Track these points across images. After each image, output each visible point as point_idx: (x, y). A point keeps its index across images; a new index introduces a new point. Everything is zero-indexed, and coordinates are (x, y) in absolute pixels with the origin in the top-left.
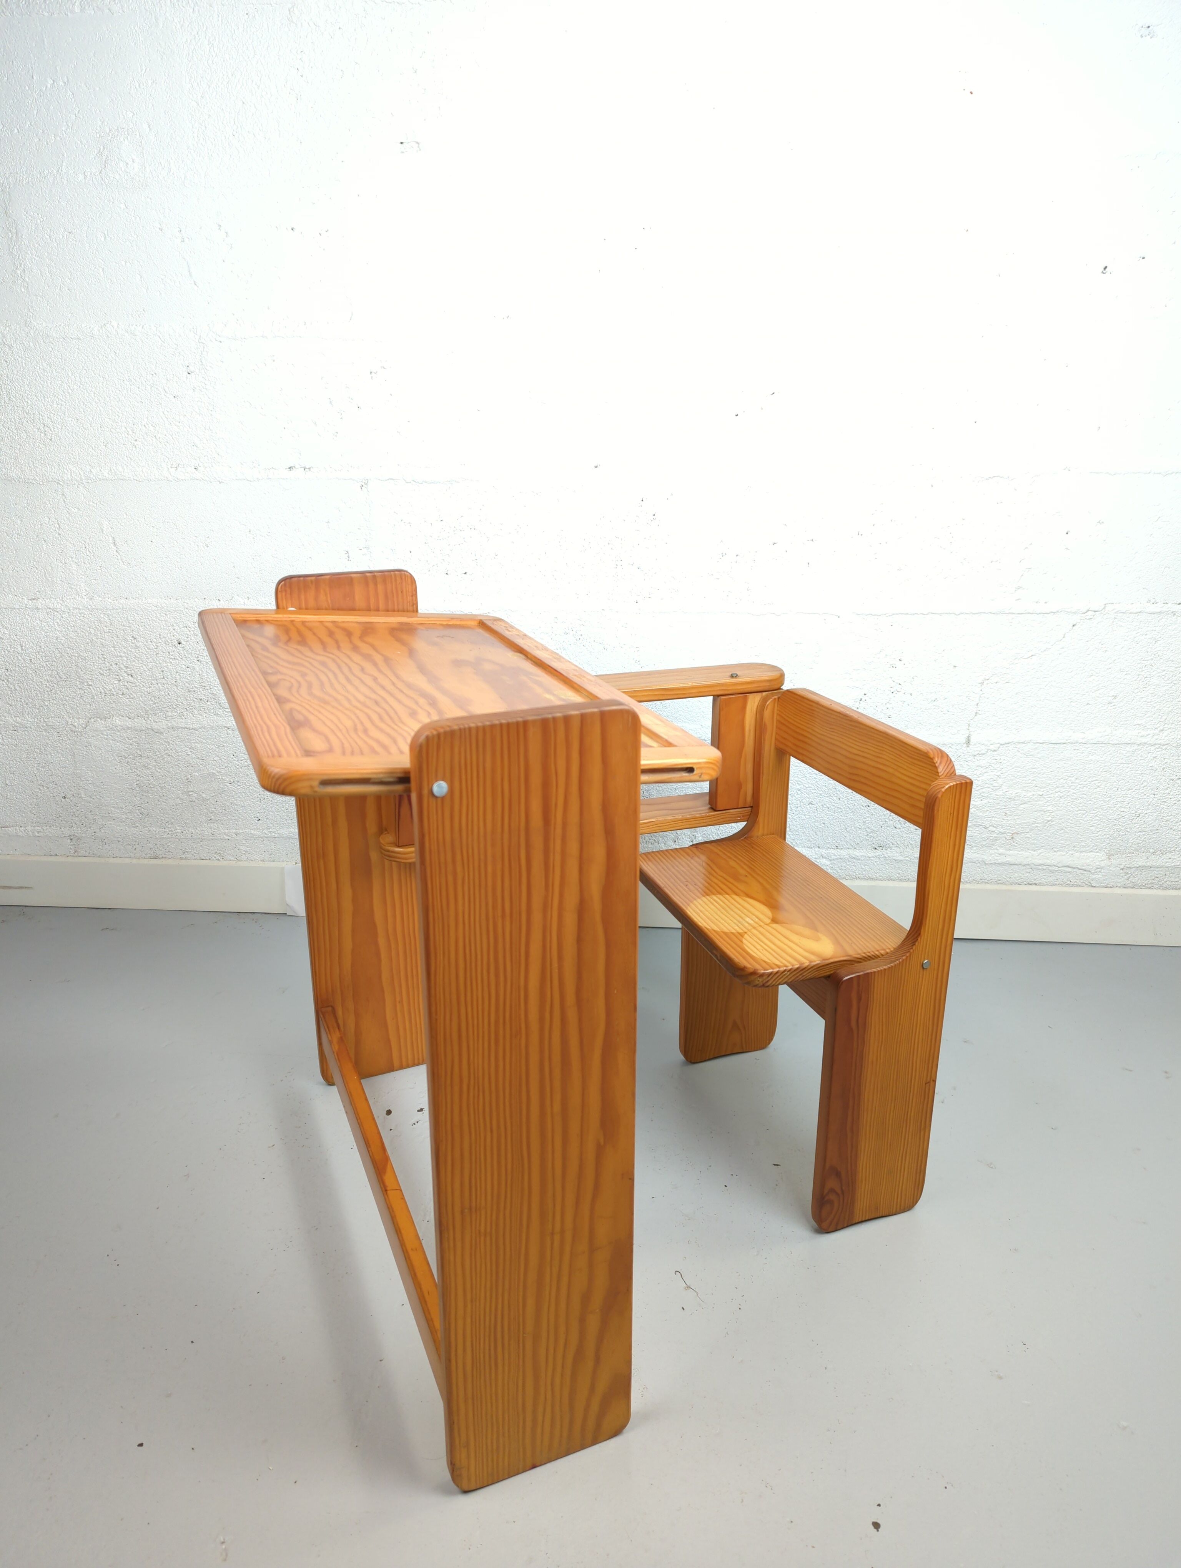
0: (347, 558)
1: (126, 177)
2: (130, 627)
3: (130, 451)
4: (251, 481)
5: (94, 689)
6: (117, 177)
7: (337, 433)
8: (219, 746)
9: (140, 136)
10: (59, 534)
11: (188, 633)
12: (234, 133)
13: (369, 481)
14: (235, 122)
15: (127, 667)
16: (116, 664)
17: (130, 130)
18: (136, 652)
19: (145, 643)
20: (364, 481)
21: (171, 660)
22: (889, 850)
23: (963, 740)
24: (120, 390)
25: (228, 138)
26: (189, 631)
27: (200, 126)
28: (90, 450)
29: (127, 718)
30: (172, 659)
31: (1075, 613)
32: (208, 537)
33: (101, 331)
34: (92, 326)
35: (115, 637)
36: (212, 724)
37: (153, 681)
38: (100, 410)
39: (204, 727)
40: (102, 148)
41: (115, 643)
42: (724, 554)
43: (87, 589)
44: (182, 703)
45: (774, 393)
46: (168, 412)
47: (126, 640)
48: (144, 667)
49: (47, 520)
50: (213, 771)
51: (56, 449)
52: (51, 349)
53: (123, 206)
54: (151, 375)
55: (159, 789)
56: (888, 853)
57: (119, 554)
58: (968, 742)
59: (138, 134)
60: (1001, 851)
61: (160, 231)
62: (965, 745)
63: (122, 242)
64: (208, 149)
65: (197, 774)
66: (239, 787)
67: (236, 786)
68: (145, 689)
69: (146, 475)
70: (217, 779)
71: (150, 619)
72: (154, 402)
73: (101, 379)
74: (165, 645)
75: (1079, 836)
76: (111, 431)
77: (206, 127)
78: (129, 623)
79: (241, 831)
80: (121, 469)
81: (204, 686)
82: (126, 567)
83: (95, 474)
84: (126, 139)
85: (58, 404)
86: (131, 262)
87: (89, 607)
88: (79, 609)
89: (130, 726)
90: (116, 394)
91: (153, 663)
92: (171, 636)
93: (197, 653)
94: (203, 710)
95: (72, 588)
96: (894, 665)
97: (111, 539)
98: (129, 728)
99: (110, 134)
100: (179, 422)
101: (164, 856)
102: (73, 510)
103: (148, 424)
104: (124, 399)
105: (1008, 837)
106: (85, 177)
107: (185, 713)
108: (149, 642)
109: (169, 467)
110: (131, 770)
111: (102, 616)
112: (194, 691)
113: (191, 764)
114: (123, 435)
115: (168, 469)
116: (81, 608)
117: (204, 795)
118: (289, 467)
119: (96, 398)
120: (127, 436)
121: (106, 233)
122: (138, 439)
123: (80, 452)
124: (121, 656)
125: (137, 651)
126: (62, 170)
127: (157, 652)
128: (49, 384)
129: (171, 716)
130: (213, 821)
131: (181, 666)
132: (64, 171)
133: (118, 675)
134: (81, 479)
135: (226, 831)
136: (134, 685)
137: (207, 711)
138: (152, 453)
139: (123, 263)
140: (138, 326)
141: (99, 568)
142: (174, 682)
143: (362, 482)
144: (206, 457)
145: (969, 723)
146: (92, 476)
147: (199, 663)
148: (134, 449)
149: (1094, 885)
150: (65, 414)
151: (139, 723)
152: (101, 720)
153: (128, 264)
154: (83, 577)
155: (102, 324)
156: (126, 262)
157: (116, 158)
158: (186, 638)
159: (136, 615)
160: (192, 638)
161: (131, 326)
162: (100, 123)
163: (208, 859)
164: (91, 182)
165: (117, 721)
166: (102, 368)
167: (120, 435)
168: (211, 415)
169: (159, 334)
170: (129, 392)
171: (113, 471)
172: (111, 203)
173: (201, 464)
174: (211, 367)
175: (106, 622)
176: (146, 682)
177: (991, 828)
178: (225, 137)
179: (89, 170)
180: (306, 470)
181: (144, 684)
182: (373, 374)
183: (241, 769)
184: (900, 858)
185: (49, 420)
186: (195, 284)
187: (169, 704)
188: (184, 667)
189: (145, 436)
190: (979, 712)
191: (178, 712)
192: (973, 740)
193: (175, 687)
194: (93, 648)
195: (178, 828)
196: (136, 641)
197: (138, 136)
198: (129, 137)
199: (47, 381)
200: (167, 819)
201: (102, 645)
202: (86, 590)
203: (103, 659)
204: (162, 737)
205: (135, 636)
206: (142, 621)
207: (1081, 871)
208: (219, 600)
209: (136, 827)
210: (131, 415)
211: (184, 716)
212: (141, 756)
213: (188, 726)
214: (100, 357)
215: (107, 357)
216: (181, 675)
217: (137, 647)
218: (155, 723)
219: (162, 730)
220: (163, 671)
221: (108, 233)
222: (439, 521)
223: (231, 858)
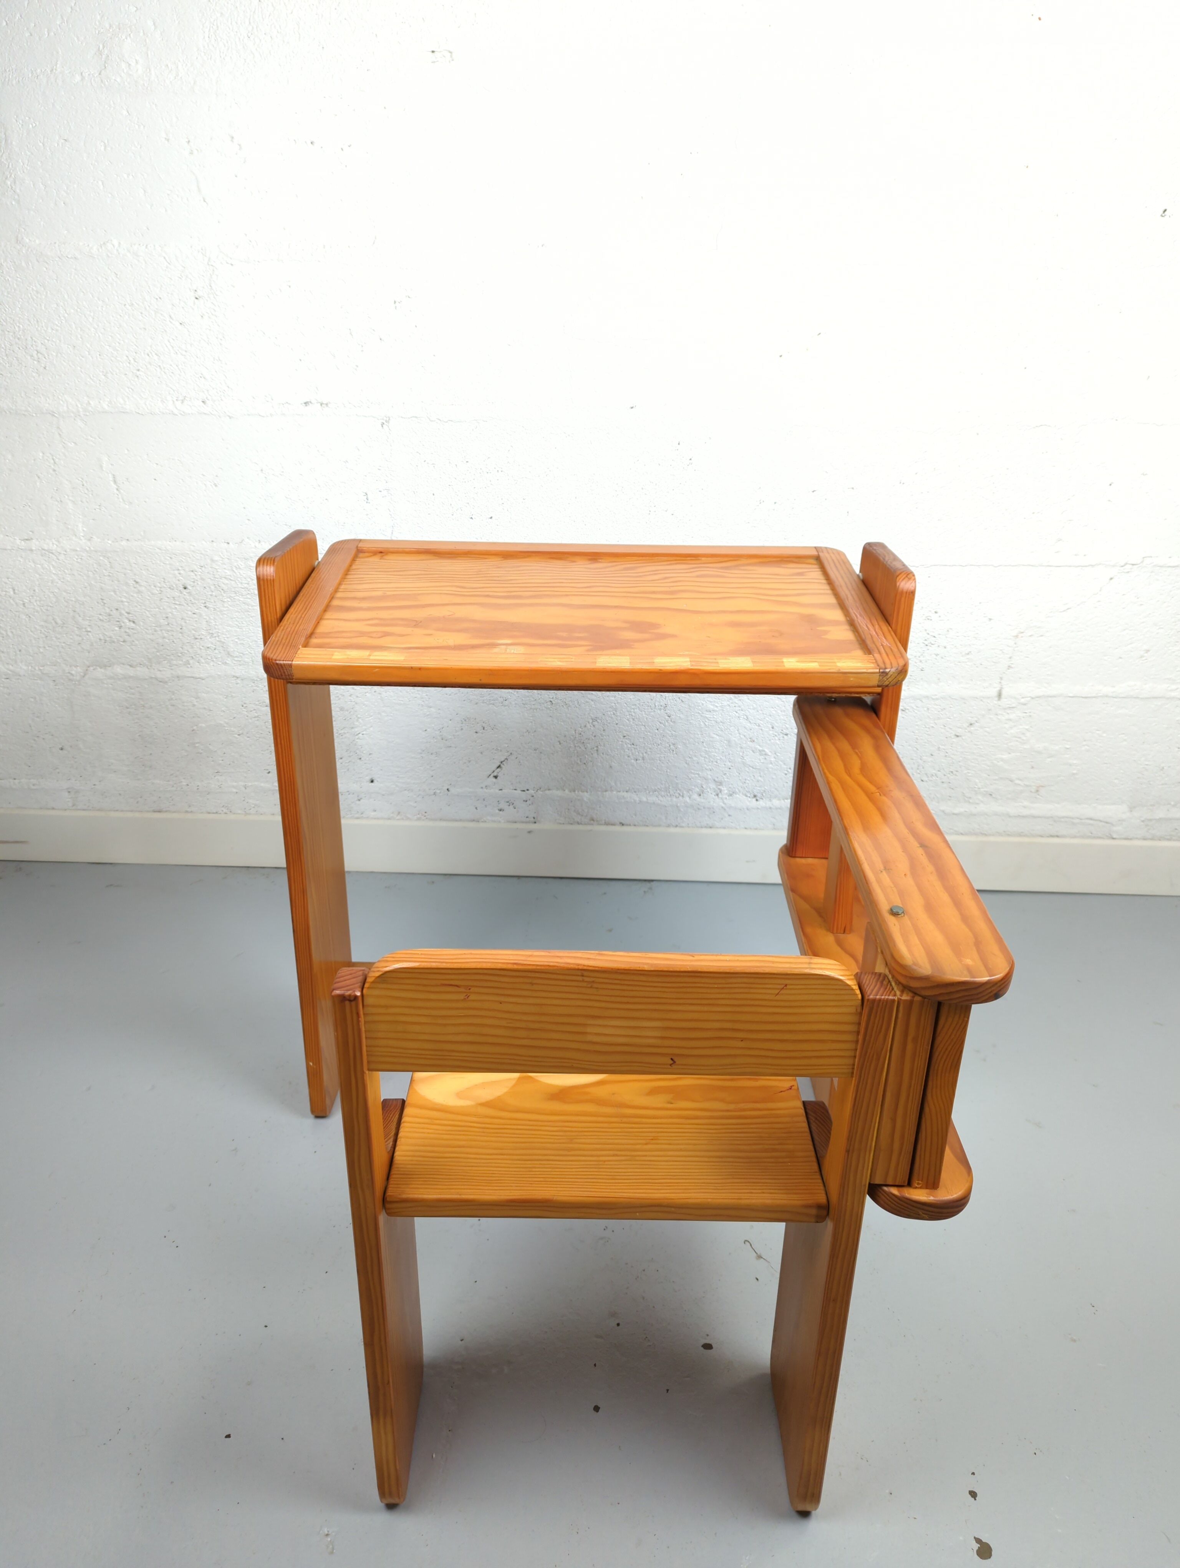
0: (366, 500)
1: (128, 80)
2: (132, 570)
3: (132, 381)
4: (263, 416)
5: (92, 635)
6: (119, 80)
7: (357, 366)
8: (227, 696)
9: (144, 34)
10: (54, 470)
11: (195, 577)
12: (249, 35)
13: (391, 418)
14: (250, 23)
15: (128, 613)
16: (117, 609)
17: (133, 27)
18: (138, 598)
19: (148, 587)
20: (385, 419)
21: (176, 606)
23: (994, 692)
24: (122, 315)
25: (243, 41)
26: (196, 575)
27: (212, 25)
28: (88, 380)
29: (128, 667)
30: (177, 604)
31: (1114, 566)
32: (217, 476)
33: (100, 250)
34: (91, 245)
35: (115, 582)
36: (220, 674)
37: (156, 628)
38: (99, 336)
39: (212, 677)
40: (101, 46)
41: (116, 588)
42: (762, 501)
43: (85, 529)
44: (188, 651)
45: (820, 334)
46: (173, 340)
47: (127, 584)
48: (147, 613)
49: (41, 454)
50: (221, 722)
51: (50, 378)
52: (45, 269)
53: (125, 113)
54: (155, 300)
55: (164, 740)
57: (120, 492)
58: (1000, 695)
59: (142, 31)
60: (1026, 803)
61: (166, 142)
62: (997, 699)
63: (125, 153)
64: (220, 52)
65: (204, 725)
66: (248, 739)
68: (148, 636)
69: (149, 407)
70: (225, 730)
71: (154, 562)
72: (158, 329)
73: (100, 303)
74: (169, 589)
75: (1103, 789)
76: (111, 360)
77: (218, 27)
79: (250, 784)
80: (122, 401)
81: (212, 634)
82: (127, 507)
83: (93, 406)
84: (128, 38)
85: (53, 329)
86: (134, 175)
87: (88, 549)
88: (77, 550)
89: (132, 675)
90: (116, 319)
91: (157, 609)
92: (176, 580)
93: (205, 599)
94: (210, 658)
95: (68, 528)
96: (929, 618)
97: (110, 476)
98: (130, 677)
99: (111, 31)
100: (186, 351)
101: (168, 809)
102: (69, 444)
104: (125, 325)
105: (1033, 790)
106: (83, 78)
107: (191, 662)
108: (153, 587)
109: (175, 400)
110: (133, 721)
111: (101, 558)
112: (201, 639)
113: (197, 714)
114: (124, 364)
115: (173, 401)
116: (78, 549)
117: (211, 747)
118: (305, 401)
119: (95, 324)
120: (128, 365)
121: (106, 142)
122: (141, 369)
123: (77, 382)
124: (122, 602)
125: (140, 596)
126: (56, 70)
127: (161, 597)
128: (43, 307)
129: (176, 665)
130: (220, 774)
131: (186, 612)
132: (59, 70)
133: (118, 621)
134: (79, 411)
135: (235, 784)
136: (136, 632)
137: (215, 660)
138: (156, 384)
139: (125, 176)
140: (141, 245)
141: (98, 507)
142: (179, 629)
143: (383, 419)
144: (215, 390)
145: (1001, 676)
146: (90, 408)
147: (206, 609)
148: (136, 379)
149: (1114, 837)
150: (60, 341)
151: (142, 672)
152: (101, 668)
153: (131, 177)
154: (81, 517)
155: (102, 243)
156: (128, 175)
157: (117, 58)
158: (192, 583)
159: (138, 558)
160: (199, 583)
161: (133, 246)
162: (98, 17)
163: (215, 812)
164: (89, 84)
165: (119, 670)
166: (101, 291)
167: (121, 364)
168: (221, 344)
169: (164, 255)
170: (131, 318)
171: (113, 403)
172: (112, 109)
173: (209, 398)
174: (221, 292)
175: (106, 565)
176: (149, 628)
177: (1018, 782)
178: (239, 39)
179: (87, 70)
180: (323, 405)
181: (147, 631)
182: (397, 303)
183: (250, 720)
185: (43, 346)
186: (205, 201)
187: (174, 652)
188: (190, 613)
189: (149, 366)
190: (1012, 666)
191: (184, 660)
192: (1004, 693)
193: (180, 635)
194: (91, 592)
195: (183, 780)
196: (138, 586)
197: (141, 34)
198: (131, 35)
199: (40, 304)
200: (172, 772)
201: (102, 589)
202: (83, 530)
203: (102, 604)
204: (166, 686)
205: (137, 580)
206: (145, 564)
207: (1103, 824)
208: (228, 543)
209: (139, 779)
210: (133, 342)
211: (189, 664)
212: (144, 706)
213: (194, 675)
214: (100, 279)
215: (107, 279)
216: (188, 621)
217: (139, 592)
218: (159, 672)
219: (167, 680)
220: (167, 617)
221: (108, 142)
222: (465, 462)
223: (239, 812)
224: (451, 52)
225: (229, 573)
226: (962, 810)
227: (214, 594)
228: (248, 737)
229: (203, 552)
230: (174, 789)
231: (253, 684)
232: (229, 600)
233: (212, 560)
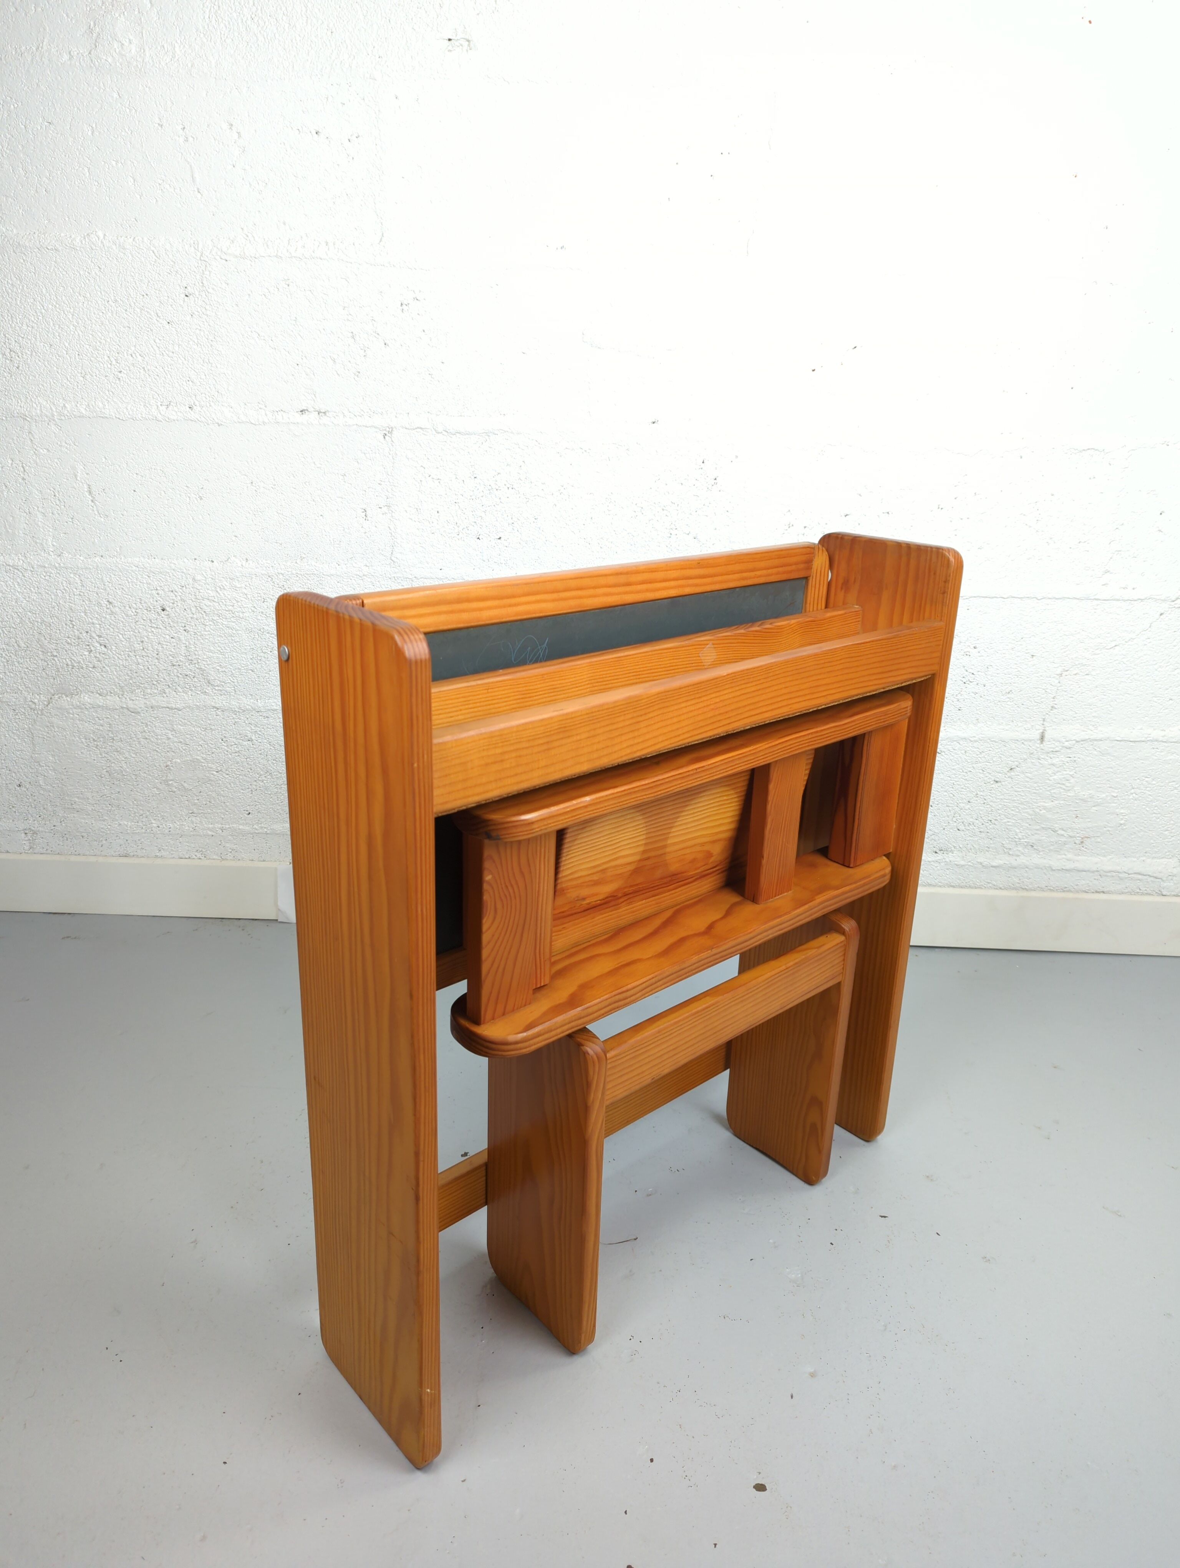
0: (365, 517)
1: (121, 60)
2: (105, 590)
3: (113, 384)
4: (255, 425)
5: (58, 660)
6: (110, 60)
7: (359, 372)
8: (206, 729)
9: (139, 12)
10: (23, 479)
11: (174, 598)
12: (253, 16)
13: (394, 429)
15: (100, 636)
16: (87, 632)
17: (128, 4)
18: (111, 619)
19: (123, 608)
20: (388, 429)
21: (153, 629)
22: (950, 854)
23: (1036, 735)
24: (104, 312)
25: (246, 22)
26: (176, 596)
27: (213, 5)
28: (65, 381)
29: (98, 695)
30: (154, 627)
31: (1164, 600)
32: (202, 488)
33: (84, 242)
34: (73, 236)
35: (87, 602)
36: (198, 704)
37: (130, 653)
38: (79, 335)
39: (189, 707)
40: (92, 23)
41: (87, 608)
42: (791, 525)
43: (55, 544)
44: (164, 679)
45: (855, 347)
46: (160, 340)
47: (99, 605)
48: (121, 636)
49: (10, 462)
50: (198, 758)
51: (23, 379)
52: (22, 261)
53: (115, 95)
54: (142, 297)
55: (133, 777)
56: (950, 857)
57: (95, 503)
58: (1042, 738)
59: (137, 9)
60: (1070, 856)
61: (160, 128)
62: (1039, 742)
63: (114, 139)
64: (221, 33)
65: (179, 761)
66: (227, 776)
67: (224, 775)
68: (120, 661)
69: (131, 413)
70: (202, 766)
71: (130, 580)
72: (144, 328)
73: (81, 298)
74: (145, 611)
75: (1152, 841)
76: (91, 360)
77: (219, 7)
78: (104, 585)
79: (227, 826)
80: (101, 405)
81: (191, 660)
82: (102, 520)
83: (69, 410)
84: (122, 15)
85: (28, 326)
86: (123, 162)
87: (57, 565)
88: (45, 567)
89: (100, 704)
90: (98, 317)
91: (132, 633)
92: (153, 601)
93: (184, 622)
94: (188, 687)
95: (36, 543)
96: (967, 653)
97: (86, 486)
98: (99, 706)
99: (103, 7)
100: (173, 353)
101: (136, 853)
102: (41, 451)
103: (135, 354)
104: (108, 323)
105: (1077, 842)
106: (71, 57)
107: (167, 691)
108: (127, 608)
109: (159, 404)
110: (101, 755)
111: (72, 575)
112: (179, 665)
113: (171, 748)
114: (105, 366)
115: (158, 406)
116: (46, 565)
117: (185, 785)
118: (301, 409)
119: (74, 321)
120: (109, 366)
121: (94, 126)
122: (123, 371)
123: (52, 382)
124: (93, 623)
125: (113, 618)
126: (42, 48)
127: (137, 619)
128: (18, 302)
129: (151, 694)
130: (195, 815)
131: (164, 636)
132: (45, 48)
133: (88, 645)
134: (53, 415)
135: (211, 826)
136: (108, 657)
137: (193, 689)
138: (140, 388)
139: (114, 163)
140: (128, 237)
141: (71, 520)
142: (155, 655)
143: (385, 430)
144: (203, 395)
145: (1044, 717)
146: (66, 412)
147: (186, 634)
148: (118, 382)
149: (1164, 893)
150: (36, 339)
151: (112, 701)
152: (67, 696)
153: (120, 164)
154: (51, 530)
155: (85, 234)
156: (117, 162)
157: (109, 37)
158: (171, 604)
159: (113, 576)
160: (179, 605)
161: (119, 238)
163: (187, 857)
164: (78, 64)
165: (86, 698)
166: (83, 286)
167: (102, 365)
168: (211, 346)
169: (153, 248)
170: (115, 315)
171: (91, 407)
172: (102, 91)
173: (197, 403)
174: (213, 289)
175: (77, 583)
176: (122, 653)
177: (1060, 832)
178: (242, 20)
179: (76, 49)
180: (320, 414)
181: (120, 656)
182: (404, 306)
183: (230, 756)
184: (962, 863)
185: (17, 344)
186: (199, 192)
187: (149, 679)
188: (168, 637)
189: (132, 368)
190: (1056, 706)
191: (159, 689)
192: (1047, 736)
193: (156, 661)
194: (59, 612)
195: (153, 822)
196: (111, 607)
197: (136, 13)
198: (126, 13)
199: (16, 299)
200: (141, 812)
201: (71, 609)
202: (53, 545)
203: (71, 626)
204: (139, 717)
205: (110, 600)
206: (120, 583)
207: (1152, 879)
208: (213, 562)
209: (104, 820)
210: (116, 342)
211: (165, 693)
212: (113, 739)
213: (170, 706)
214: (82, 273)
215: (89, 273)
216: (164, 646)
217: (112, 613)
218: (131, 702)
219: (139, 710)
220: (142, 642)
221: (96, 126)
222: (473, 477)
223: (215, 857)
224: (468, 41)
225: (212, 594)
226: (1001, 862)
227: (195, 616)
228: (227, 774)
229: (185, 571)
230: (143, 831)
231: (234, 716)
232: (211, 623)
233: (194, 579)
